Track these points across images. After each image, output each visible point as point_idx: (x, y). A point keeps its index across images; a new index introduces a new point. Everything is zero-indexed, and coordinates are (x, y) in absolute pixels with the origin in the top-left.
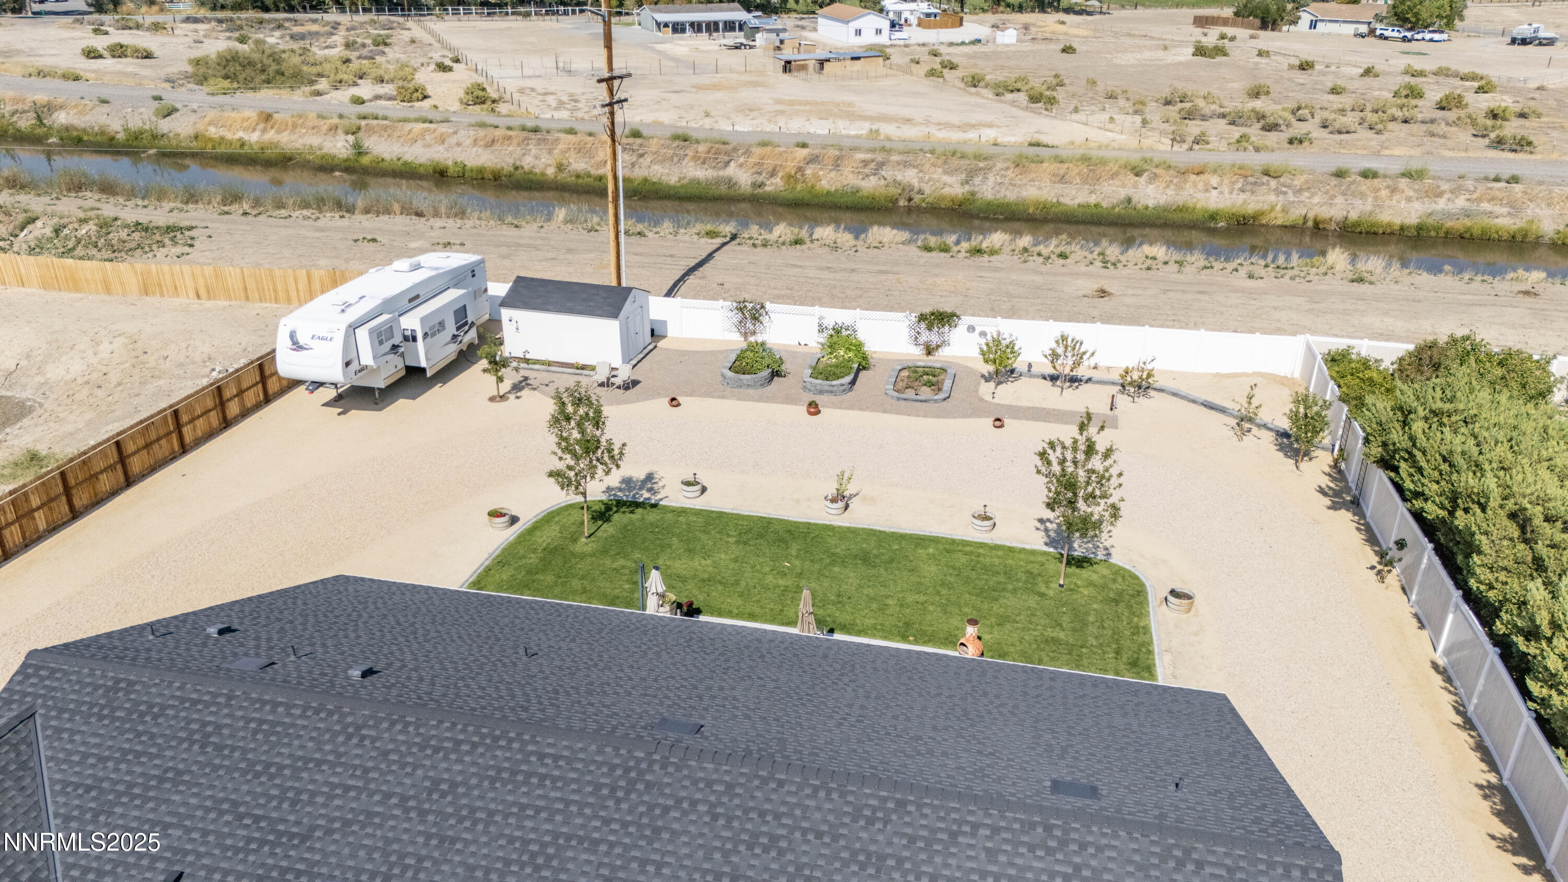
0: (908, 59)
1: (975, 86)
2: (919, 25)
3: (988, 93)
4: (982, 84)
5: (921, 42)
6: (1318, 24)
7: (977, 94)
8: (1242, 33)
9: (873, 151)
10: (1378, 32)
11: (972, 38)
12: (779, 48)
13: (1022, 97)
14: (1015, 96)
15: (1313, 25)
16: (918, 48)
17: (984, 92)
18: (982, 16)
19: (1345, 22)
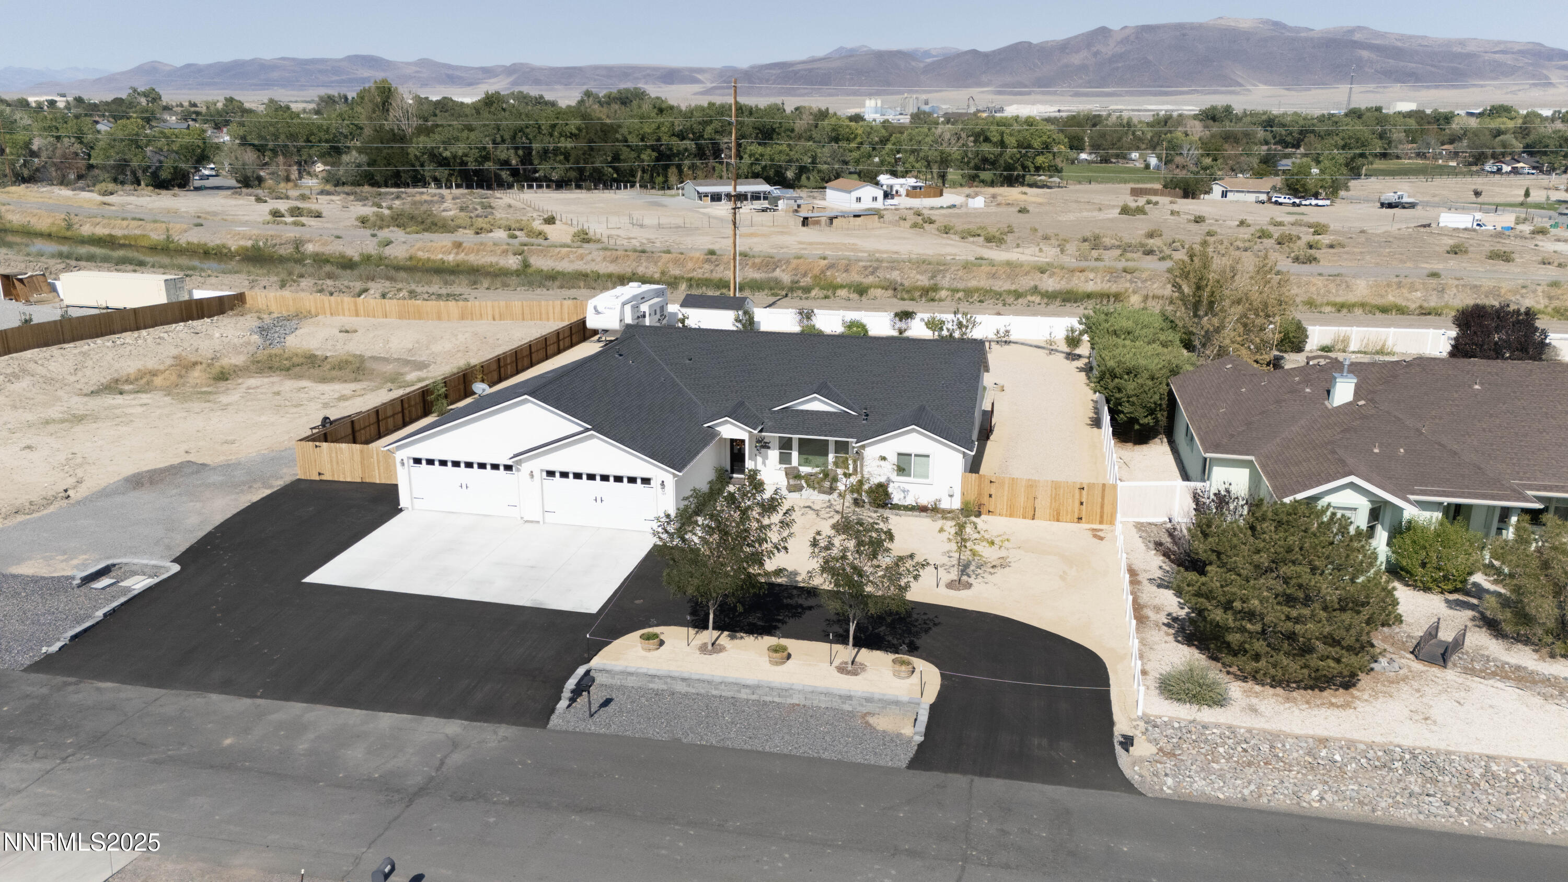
0: (897, 218)
1: (947, 233)
2: (907, 195)
3: (957, 238)
4: (952, 231)
5: (908, 206)
6: (1228, 194)
7: (948, 238)
8: (1164, 200)
9: (871, 261)
10: (1274, 199)
11: (949, 204)
12: (796, 211)
13: (981, 239)
14: (976, 239)
15: (1224, 194)
16: (906, 211)
17: (953, 236)
18: (960, 189)
19: (1249, 192)
